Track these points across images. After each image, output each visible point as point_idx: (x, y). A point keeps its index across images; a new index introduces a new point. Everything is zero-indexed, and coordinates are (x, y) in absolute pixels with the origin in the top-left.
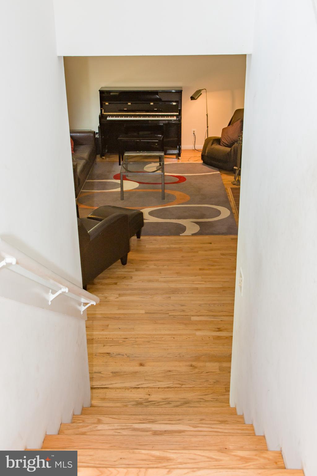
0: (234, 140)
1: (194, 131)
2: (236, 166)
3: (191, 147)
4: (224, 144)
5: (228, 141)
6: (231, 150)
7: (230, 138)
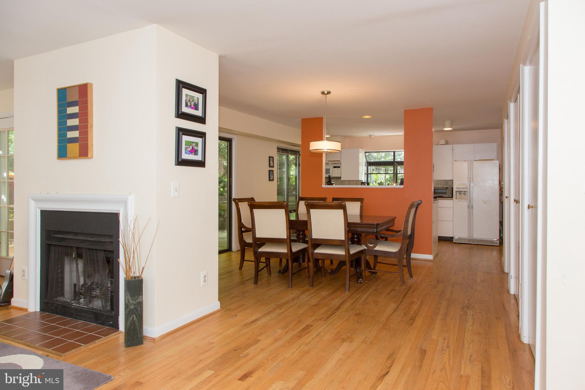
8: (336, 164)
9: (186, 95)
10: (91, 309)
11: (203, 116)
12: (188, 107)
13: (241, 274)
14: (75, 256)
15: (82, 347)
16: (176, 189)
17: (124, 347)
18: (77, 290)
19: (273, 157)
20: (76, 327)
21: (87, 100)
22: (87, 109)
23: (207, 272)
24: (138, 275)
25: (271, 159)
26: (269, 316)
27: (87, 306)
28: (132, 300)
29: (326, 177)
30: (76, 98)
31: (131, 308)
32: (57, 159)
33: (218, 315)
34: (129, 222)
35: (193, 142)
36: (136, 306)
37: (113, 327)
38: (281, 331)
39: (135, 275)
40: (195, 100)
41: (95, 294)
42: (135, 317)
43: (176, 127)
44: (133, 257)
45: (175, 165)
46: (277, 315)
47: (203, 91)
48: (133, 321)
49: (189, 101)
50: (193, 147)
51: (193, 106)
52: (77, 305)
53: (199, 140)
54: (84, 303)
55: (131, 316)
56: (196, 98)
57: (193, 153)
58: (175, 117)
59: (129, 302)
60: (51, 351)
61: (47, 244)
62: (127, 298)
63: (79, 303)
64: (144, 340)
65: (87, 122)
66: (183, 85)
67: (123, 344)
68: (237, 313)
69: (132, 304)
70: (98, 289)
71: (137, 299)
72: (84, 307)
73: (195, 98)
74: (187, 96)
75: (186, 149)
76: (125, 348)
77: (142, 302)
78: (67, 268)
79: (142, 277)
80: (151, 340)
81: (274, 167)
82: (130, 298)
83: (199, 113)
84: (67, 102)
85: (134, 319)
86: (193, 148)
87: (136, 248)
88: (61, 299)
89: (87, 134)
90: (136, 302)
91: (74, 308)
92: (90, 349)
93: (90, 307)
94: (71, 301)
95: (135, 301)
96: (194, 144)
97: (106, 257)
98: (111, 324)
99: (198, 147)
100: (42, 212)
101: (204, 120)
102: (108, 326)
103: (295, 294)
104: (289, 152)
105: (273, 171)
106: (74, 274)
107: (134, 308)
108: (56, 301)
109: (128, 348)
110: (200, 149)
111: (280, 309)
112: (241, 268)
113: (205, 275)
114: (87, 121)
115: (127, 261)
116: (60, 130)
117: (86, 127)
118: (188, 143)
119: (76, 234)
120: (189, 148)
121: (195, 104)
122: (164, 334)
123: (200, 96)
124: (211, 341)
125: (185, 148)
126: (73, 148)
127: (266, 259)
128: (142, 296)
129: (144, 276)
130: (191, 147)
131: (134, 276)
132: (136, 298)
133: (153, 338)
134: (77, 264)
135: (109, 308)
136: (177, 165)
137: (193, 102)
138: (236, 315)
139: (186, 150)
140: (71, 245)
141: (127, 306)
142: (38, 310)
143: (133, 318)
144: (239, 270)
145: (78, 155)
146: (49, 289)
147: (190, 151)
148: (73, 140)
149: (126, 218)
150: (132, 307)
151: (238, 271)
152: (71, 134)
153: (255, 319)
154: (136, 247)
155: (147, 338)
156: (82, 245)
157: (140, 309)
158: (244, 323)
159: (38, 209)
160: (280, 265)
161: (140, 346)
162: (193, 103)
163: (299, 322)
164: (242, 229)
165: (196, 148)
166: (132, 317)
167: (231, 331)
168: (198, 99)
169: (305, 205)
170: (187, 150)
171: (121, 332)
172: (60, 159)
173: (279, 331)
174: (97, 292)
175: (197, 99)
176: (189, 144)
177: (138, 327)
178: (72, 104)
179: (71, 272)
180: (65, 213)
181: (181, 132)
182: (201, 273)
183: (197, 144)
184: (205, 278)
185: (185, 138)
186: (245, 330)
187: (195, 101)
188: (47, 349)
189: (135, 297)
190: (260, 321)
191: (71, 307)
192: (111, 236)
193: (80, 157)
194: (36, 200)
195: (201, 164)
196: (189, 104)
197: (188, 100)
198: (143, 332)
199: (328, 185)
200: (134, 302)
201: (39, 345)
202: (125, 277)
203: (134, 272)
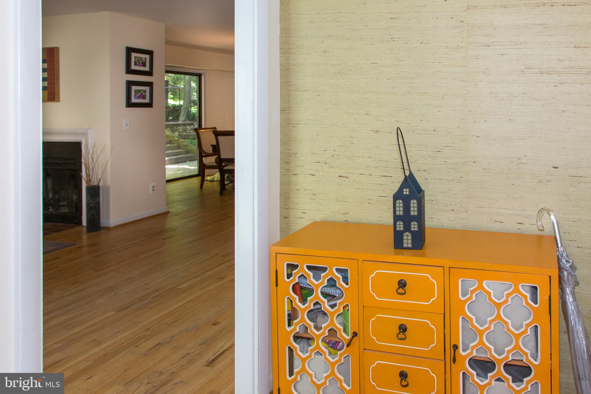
9: (135, 57)
10: (59, 214)
11: (151, 71)
12: (137, 65)
16: (127, 124)
18: (46, 202)
21: (54, 60)
22: (54, 66)
24: (96, 184)
27: (56, 211)
28: (92, 201)
31: (90, 206)
34: (89, 149)
35: (142, 90)
36: (95, 205)
37: (77, 224)
39: (94, 185)
40: (143, 60)
41: (62, 204)
42: (94, 211)
43: (127, 80)
44: (92, 172)
45: (126, 107)
47: (150, 53)
48: (93, 216)
49: (138, 61)
50: (141, 93)
51: (141, 64)
52: (47, 212)
53: (147, 89)
54: (53, 210)
55: (91, 211)
56: (144, 58)
57: (142, 98)
58: (126, 74)
59: (89, 202)
62: (88, 199)
64: (101, 228)
65: (54, 76)
66: (133, 50)
67: (86, 232)
69: (92, 203)
71: (96, 200)
72: (53, 212)
77: (100, 202)
79: (100, 185)
80: (107, 228)
82: (90, 199)
85: (93, 213)
86: (141, 95)
87: (95, 165)
89: (54, 84)
90: (95, 202)
93: (58, 212)
98: (76, 222)
101: (151, 73)
102: (73, 224)
109: (90, 233)
113: (153, 186)
115: (88, 175)
117: (53, 79)
121: (143, 63)
122: (118, 225)
123: (147, 57)
128: (99, 198)
130: (140, 93)
133: (109, 227)
135: (74, 212)
141: (88, 204)
145: (47, 99)
147: (139, 96)
149: (87, 146)
150: (92, 205)
155: (104, 227)
157: (98, 206)
162: (141, 62)
164: (202, 154)
165: (144, 94)
170: (136, 96)
171: (84, 226)
174: (64, 203)
177: (96, 219)
181: (130, 84)
182: (150, 184)
183: (145, 91)
184: (154, 188)
189: (94, 199)
193: (49, 101)
195: (150, 105)
196: (137, 63)
197: (137, 60)
203: (93, 182)
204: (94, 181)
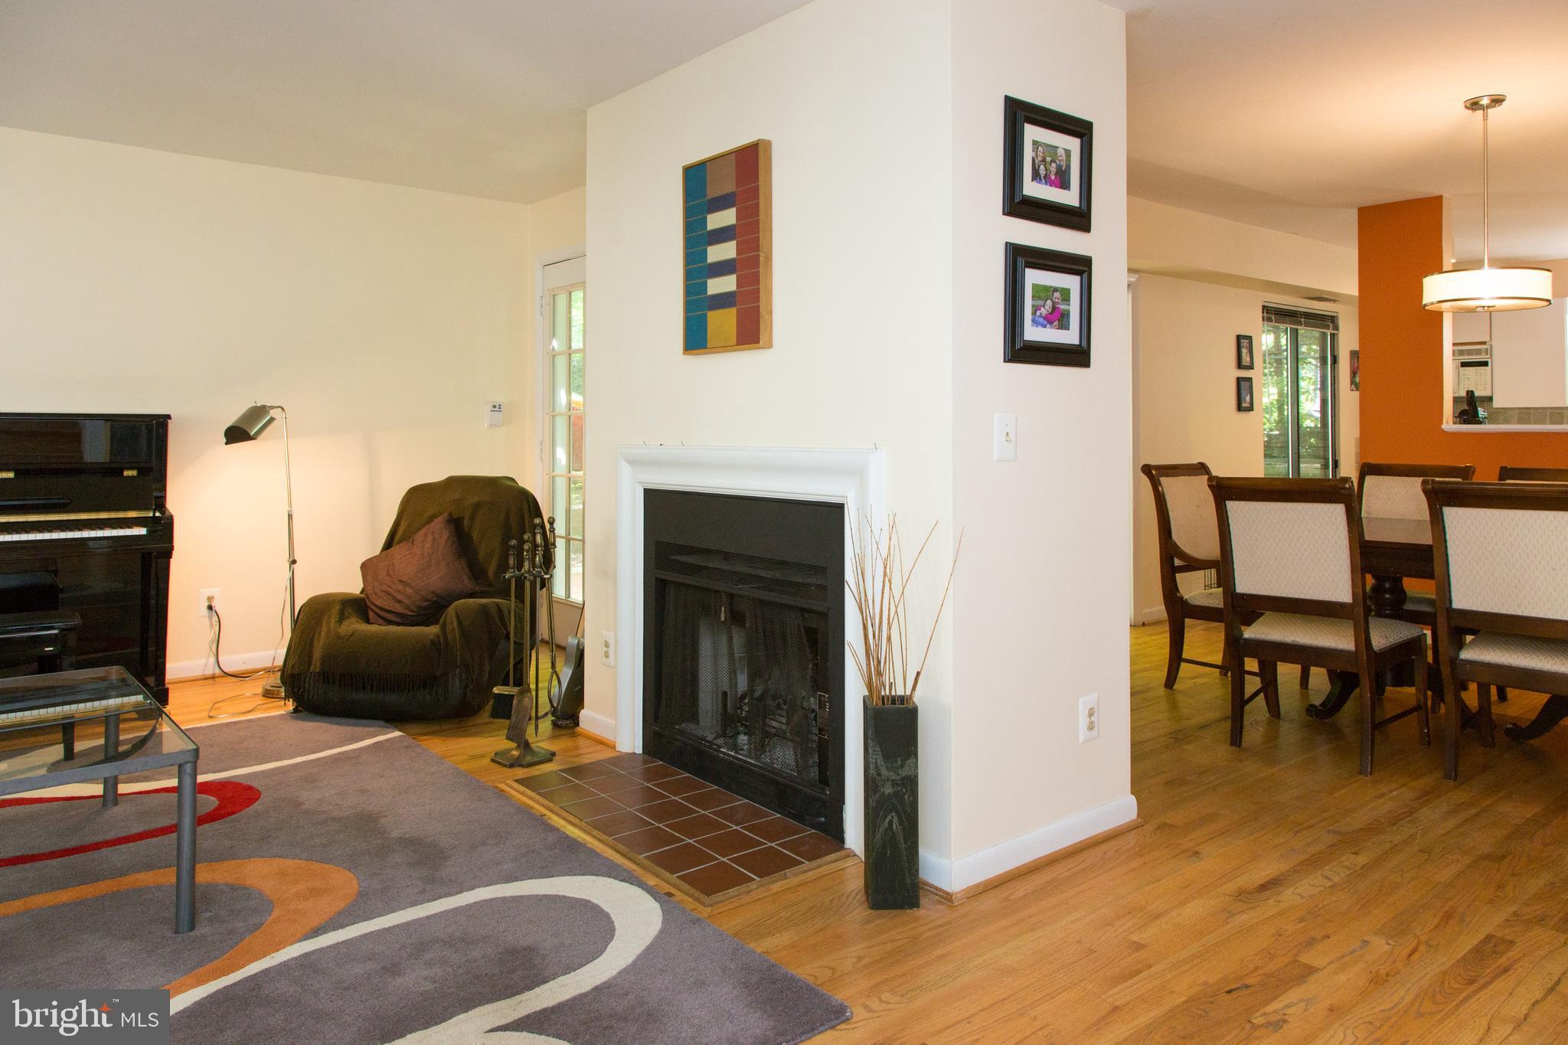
0: (433, 592)
1: (210, 599)
2: (506, 683)
3: (203, 664)
4: (388, 616)
5: (406, 601)
6: (443, 628)
7: (412, 588)
8: (1470, 352)
9: (1035, 143)
10: (769, 771)
11: (1084, 207)
12: (1040, 180)
13: (1173, 705)
14: (725, 617)
15: (753, 885)
16: (1007, 434)
17: (866, 905)
18: (730, 710)
19: (1251, 337)
20: (729, 815)
21: (757, 189)
22: (757, 213)
23: (1098, 697)
24: (900, 692)
25: (1244, 342)
26: (1320, 872)
27: (757, 759)
28: (888, 769)
29: (1454, 398)
30: (729, 186)
31: (884, 792)
32: (684, 354)
33: (1131, 839)
34: (876, 531)
35: (1056, 290)
36: (899, 788)
37: (826, 831)
38: (1388, 944)
39: (893, 693)
40: (1060, 158)
41: (774, 728)
42: (895, 820)
43: (1006, 243)
44: (888, 638)
45: (1005, 361)
46: (1348, 872)
47: (1081, 129)
48: (891, 834)
49: (1044, 160)
50: (1054, 303)
51: (1053, 177)
52: (733, 754)
53: (1073, 284)
54: (749, 750)
55: (887, 816)
56: (1063, 151)
57: (1056, 323)
58: (1004, 214)
59: (879, 775)
60: (678, 881)
61: (657, 579)
62: (874, 761)
63: (735, 747)
64: (921, 893)
65: (757, 248)
66: (1027, 114)
67: (861, 896)
68: (1199, 845)
69: (888, 780)
70: (779, 711)
71: (902, 766)
72: (749, 760)
73: (1061, 152)
74: (1036, 146)
75: (1035, 309)
76: (870, 911)
77: (916, 777)
78: (705, 646)
79: (913, 702)
80: (942, 897)
81: (1253, 369)
82: (881, 761)
83: (1070, 197)
84: (708, 198)
85: (892, 825)
86: (1054, 308)
87: (896, 611)
88: (690, 727)
89: (758, 282)
90: (898, 775)
91: (723, 759)
92: (775, 893)
93: (763, 763)
94: (716, 738)
95: (895, 773)
96: (1057, 294)
97: (805, 627)
98: (822, 823)
99: (1069, 305)
100: (647, 492)
101: (1085, 217)
102: (812, 826)
103: (1393, 798)
104: (1303, 320)
105: (1250, 380)
106: (724, 663)
107: (895, 793)
108: (682, 732)
109: (878, 912)
110: (1074, 308)
111: (1356, 853)
112: (1170, 681)
113: (1092, 709)
114: (758, 246)
115: (872, 650)
116: (688, 275)
117: (755, 262)
118: (1041, 292)
119: (727, 556)
120: (1042, 308)
121: (1059, 170)
122: (977, 886)
123: (1073, 144)
124: (1135, 937)
125: (1033, 306)
126: (723, 321)
127: (1261, 664)
128: (915, 761)
129: (916, 699)
130: (1049, 302)
131: (892, 696)
132: (899, 762)
133: (947, 893)
134: (731, 638)
135: (814, 773)
136: (1010, 361)
137: (1054, 165)
138: (1197, 853)
139: (1034, 313)
140: (716, 588)
141: (871, 785)
142: (639, 750)
143: (891, 823)
144: (1163, 688)
145: (734, 341)
146: (664, 698)
147: (1046, 318)
148: (723, 301)
149: (866, 519)
150: (888, 790)
151: (1162, 691)
152: (720, 285)
153: (1270, 877)
154: (896, 608)
155: (928, 888)
156: (744, 590)
157: (911, 799)
158: (1231, 887)
159: (638, 485)
160: (1301, 685)
161: (911, 911)
162: (1053, 167)
163: (1448, 916)
164: (1173, 561)
165: (1062, 307)
166: (887, 820)
167: (1194, 910)
168: (1068, 153)
169: (1425, 491)
170: (1038, 313)
171: (854, 855)
172: (690, 354)
173: (1380, 945)
174: (778, 723)
175: (1066, 154)
176: (1043, 295)
177: (905, 853)
178: (719, 204)
179: (715, 657)
180: (701, 497)
181: (1020, 258)
182: (1081, 701)
183: (1066, 294)
184: (1093, 719)
185: (1033, 277)
186: (1244, 917)
187: (1060, 161)
188: (668, 875)
189: (896, 762)
190: (1291, 890)
191: (718, 757)
192: (819, 570)
193: (738, 347)
194: (633, 462)
195: (1077, 356)
196: (1042, 172)
197: (1040, 159)
198: (917, 871)
199: (1465, 422)
200: (894, 776)
201: (646, 857)
202: (864, 697)
203: (891, 685)
204: (892, 680)
